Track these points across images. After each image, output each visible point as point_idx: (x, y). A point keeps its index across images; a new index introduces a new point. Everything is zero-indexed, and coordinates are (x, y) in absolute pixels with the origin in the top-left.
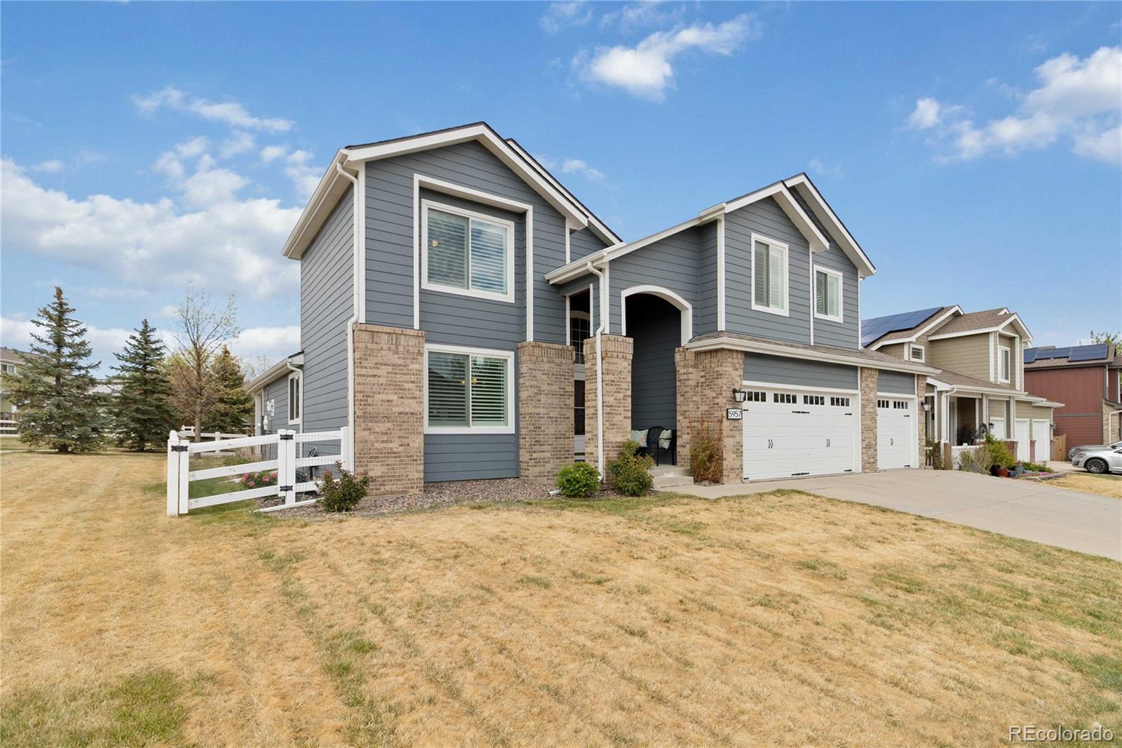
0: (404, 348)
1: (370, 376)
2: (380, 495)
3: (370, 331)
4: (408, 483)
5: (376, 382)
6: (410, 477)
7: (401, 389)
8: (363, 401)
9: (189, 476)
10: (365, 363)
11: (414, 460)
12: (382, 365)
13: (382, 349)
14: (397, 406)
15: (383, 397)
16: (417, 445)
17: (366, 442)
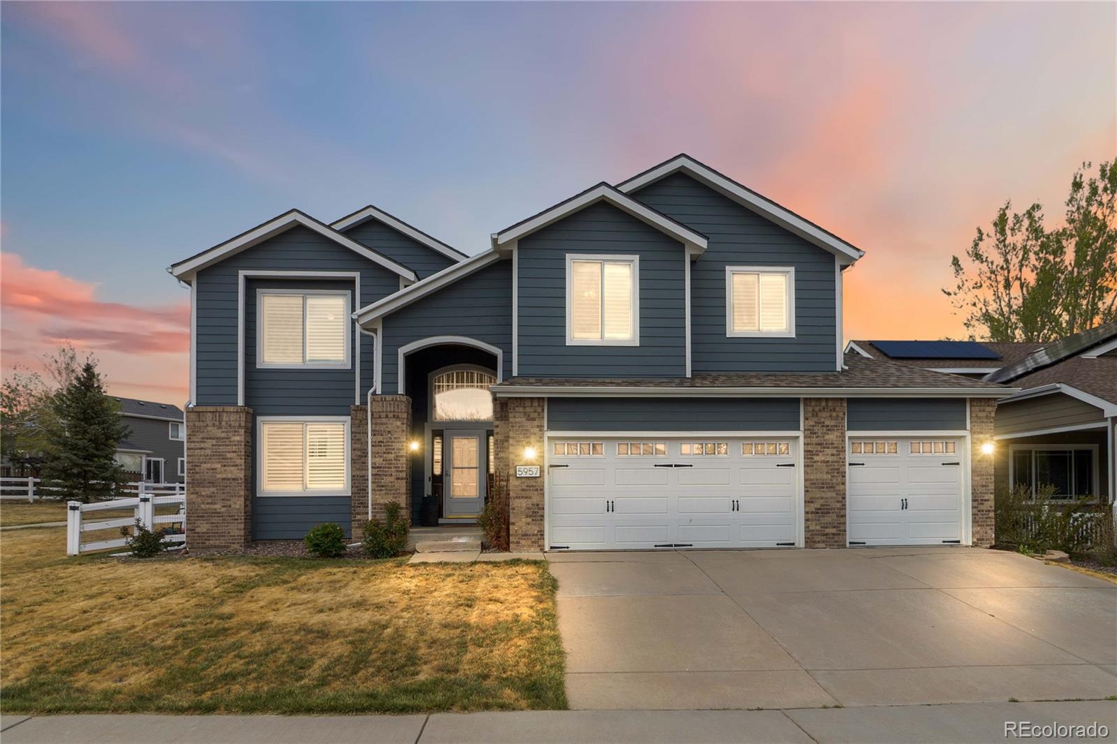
0: (227, 423)
1: (198, 449)
2: (205, 548)
3: (196, 412)
4: (229, 539)
5: (202, 453)
6: (231, 534)
7: (224, 459)
8: (192, 469)
9: (80, 528)
10: (194, 439)
11: (235, 519)
12: (208, 439)
13: (207, 426)
14: (221, 473)
15: (208, 466)
16: (238, 507)
17: (194, 503)
